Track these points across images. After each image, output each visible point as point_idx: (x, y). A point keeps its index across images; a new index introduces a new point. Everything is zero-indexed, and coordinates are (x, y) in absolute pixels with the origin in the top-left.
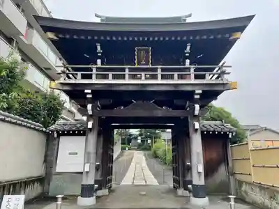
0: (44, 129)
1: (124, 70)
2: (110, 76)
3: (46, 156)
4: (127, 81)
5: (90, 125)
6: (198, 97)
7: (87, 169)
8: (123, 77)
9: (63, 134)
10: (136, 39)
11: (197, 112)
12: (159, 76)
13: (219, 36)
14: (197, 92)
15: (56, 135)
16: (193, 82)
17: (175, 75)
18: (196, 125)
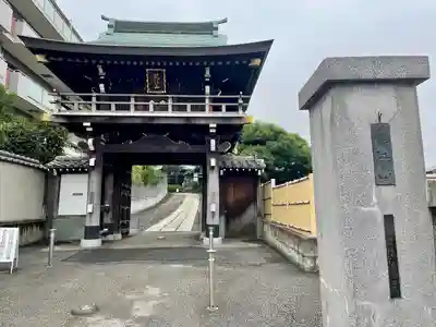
0: (41, 166)
1: (129, 99)
2: (113, 107)
3: (45, 198)
4: (132, 113)
5: (92, 162)
6: (214, 131)
7: (90, 210)
8: (127, 108)
9: (65, 172)
10: (135, 63)
11: (213, 148)
12: (170, 108)
13: (228, 63)
14: (211, 125)
15: (55, 174)
16: (207, 113)
17: (189, 105)
18: (213, 162)
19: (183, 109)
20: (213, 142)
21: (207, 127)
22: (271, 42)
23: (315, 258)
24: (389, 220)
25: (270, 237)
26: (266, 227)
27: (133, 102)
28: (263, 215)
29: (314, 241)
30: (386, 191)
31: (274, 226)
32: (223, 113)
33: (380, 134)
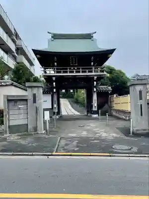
4: (69, 74)
6: (96, 79)
8: (67, 72)
11: (95, 85)
12: (81, 72)
16: (93, 74)
17: (87, 70)
18: (95, 90)
19: (85, 72)
20: (95, 83)
21: (94, 78)
22: (114, 50)
23: (129, 117)
24: (141, 105)
25: (114, 114)
26: (112, 111)
27: (68, 70)
28: (111, 107)
29: (130, 112)
30: (141, 101)
31: (115, 110)
32: (99, 73)
33: (140, 92)
